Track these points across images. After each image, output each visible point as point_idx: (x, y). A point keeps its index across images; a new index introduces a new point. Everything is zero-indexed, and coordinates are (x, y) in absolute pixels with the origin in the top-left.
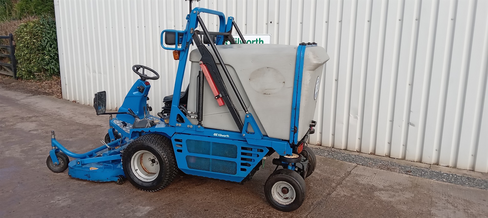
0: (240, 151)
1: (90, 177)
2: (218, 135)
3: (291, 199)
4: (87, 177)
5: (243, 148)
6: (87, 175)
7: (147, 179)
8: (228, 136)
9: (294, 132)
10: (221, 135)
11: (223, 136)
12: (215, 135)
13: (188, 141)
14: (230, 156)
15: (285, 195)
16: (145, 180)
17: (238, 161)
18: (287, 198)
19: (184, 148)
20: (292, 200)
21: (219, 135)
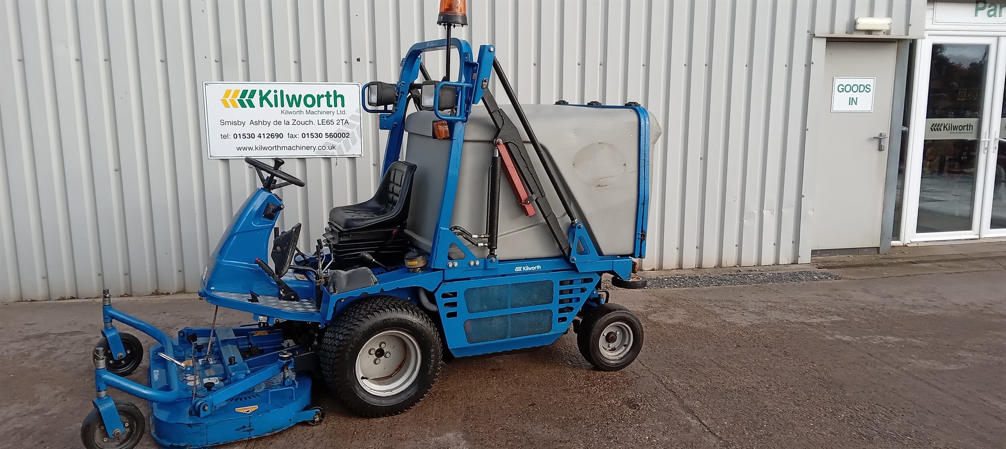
0: (557, 288)
1: (252, 429)
2: (522, 269)
3: (624, 347)
4: (244, 431)
5: (562, 283)
6: (244, 427)
7: (391, 390)
8: (539, 267)
9: (641, 239)
10: (528, 269)
11: (530, 269)
12: (518, 269)
13: (468, 292)
14: (541, 301)
15: (611, 344)
16: (386, 393)
17: (555, 306)
18: (613, 350)
19: (461, 309)
20: (625, 350)
21: (524, 268)
